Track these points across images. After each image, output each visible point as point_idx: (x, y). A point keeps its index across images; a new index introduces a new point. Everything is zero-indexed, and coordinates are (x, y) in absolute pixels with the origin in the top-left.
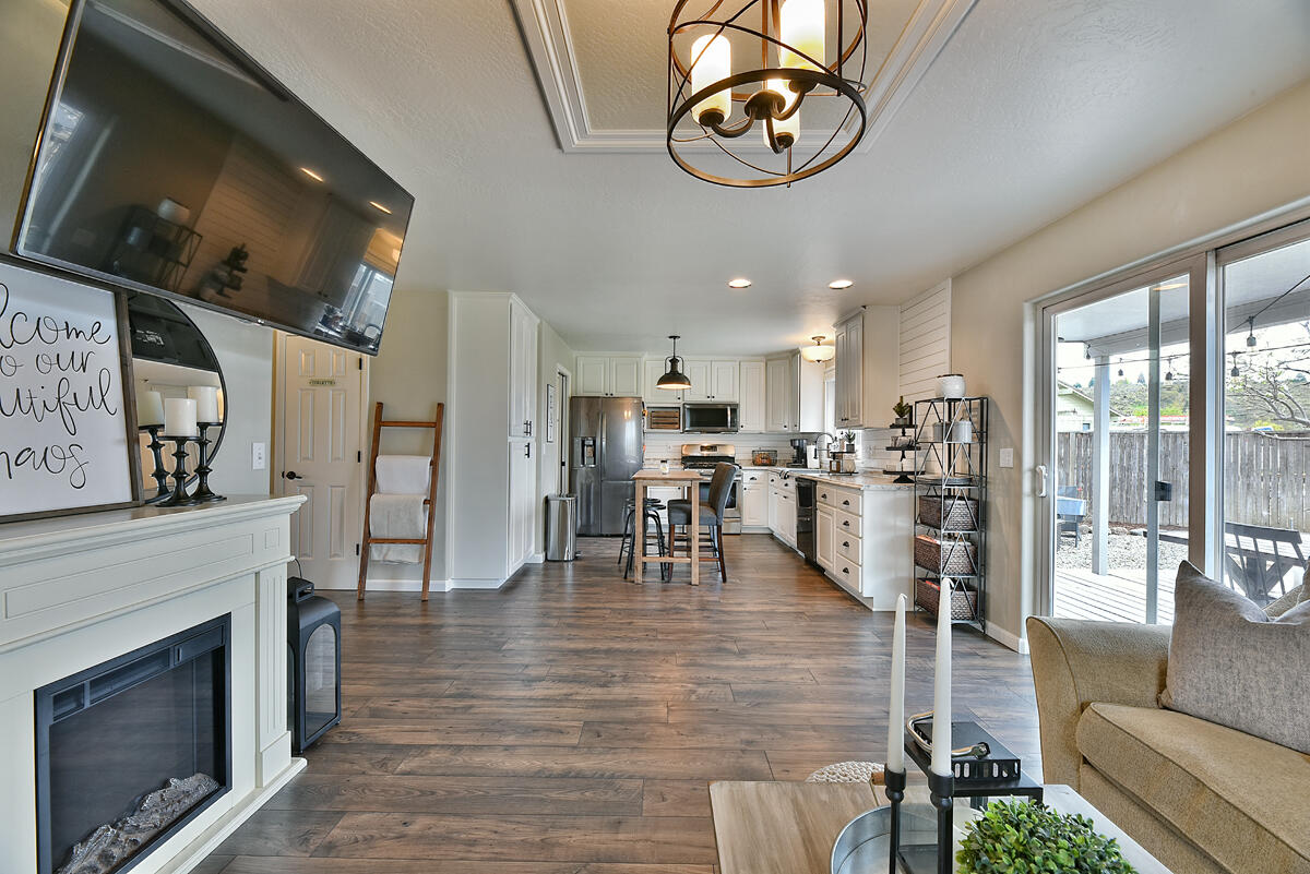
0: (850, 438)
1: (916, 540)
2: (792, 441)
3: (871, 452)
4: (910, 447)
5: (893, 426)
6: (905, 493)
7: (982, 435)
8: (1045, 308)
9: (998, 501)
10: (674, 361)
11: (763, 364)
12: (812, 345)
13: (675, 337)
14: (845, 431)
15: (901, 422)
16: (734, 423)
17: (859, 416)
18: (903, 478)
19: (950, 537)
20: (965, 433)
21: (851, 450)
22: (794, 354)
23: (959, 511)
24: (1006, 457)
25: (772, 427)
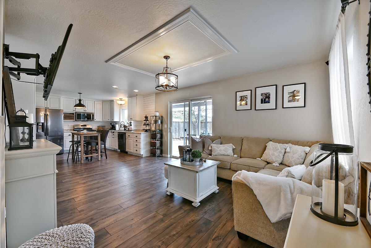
0: (131, 123)
1: (151, 142)
2: (111, 124)
3: (136, 126)
4: (148, 125)
5: (144, 121)
6: (148, 134)
7: (162, 123)
8: (171, 103)
9: (164, 133)
10: (80, 100)
11: (101, 103)
12: (120, 100)
13: (80, 93)
14: (129, 121)
15: (146, 120)
16: (93, 119)
17: (135, 118)
18: (146, 131)
19: (158, 141)
20: (160, 122)
21: (131, 125)
22: (112, 101)
23: (158, 136)
24: (166, 126)
25: (104, 120)
